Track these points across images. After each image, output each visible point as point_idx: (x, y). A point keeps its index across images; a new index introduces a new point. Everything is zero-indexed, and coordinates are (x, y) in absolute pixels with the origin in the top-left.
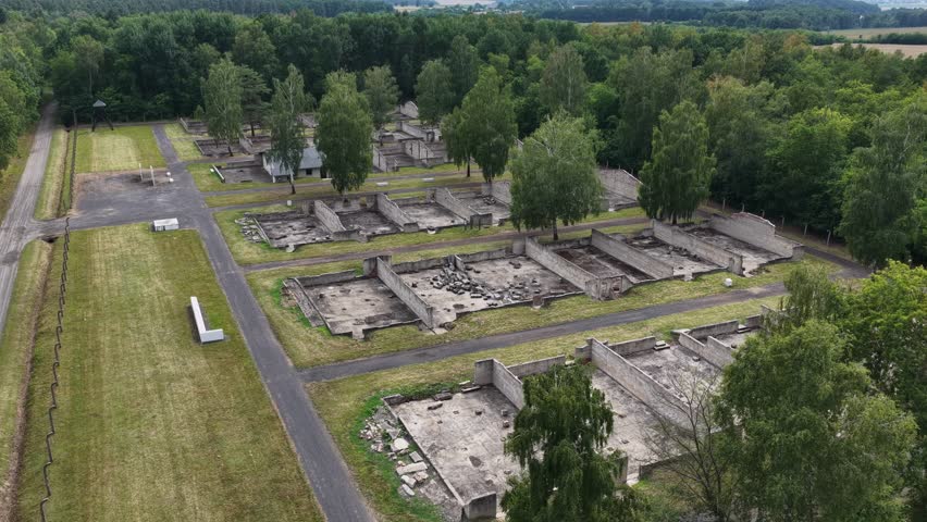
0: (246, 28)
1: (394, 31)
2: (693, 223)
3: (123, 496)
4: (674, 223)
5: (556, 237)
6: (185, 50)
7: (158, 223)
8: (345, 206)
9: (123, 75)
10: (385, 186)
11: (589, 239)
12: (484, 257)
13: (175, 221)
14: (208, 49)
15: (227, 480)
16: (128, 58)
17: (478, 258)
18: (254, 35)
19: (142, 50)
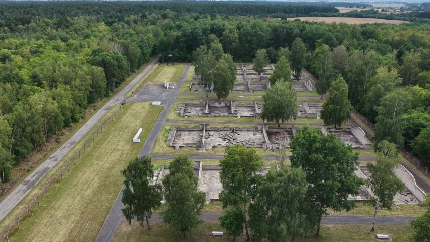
0: (229, 29)
1: (292, 31)
2: (342, 128)
3: (82, 176)
4: (335, 127)
5: (279, 126)
6: (204, 36)
7: (154, 103)
8: (219, 104)
9: (182, 45)
10: (242, 98)
11: (291, 128)
12: (246, 129)
13: (160, 103)
14: (213, 36)
15: (107, 177)
16: (185, 38)
17: (243, 129)
18: (231, 31)
19: (189, 36)
